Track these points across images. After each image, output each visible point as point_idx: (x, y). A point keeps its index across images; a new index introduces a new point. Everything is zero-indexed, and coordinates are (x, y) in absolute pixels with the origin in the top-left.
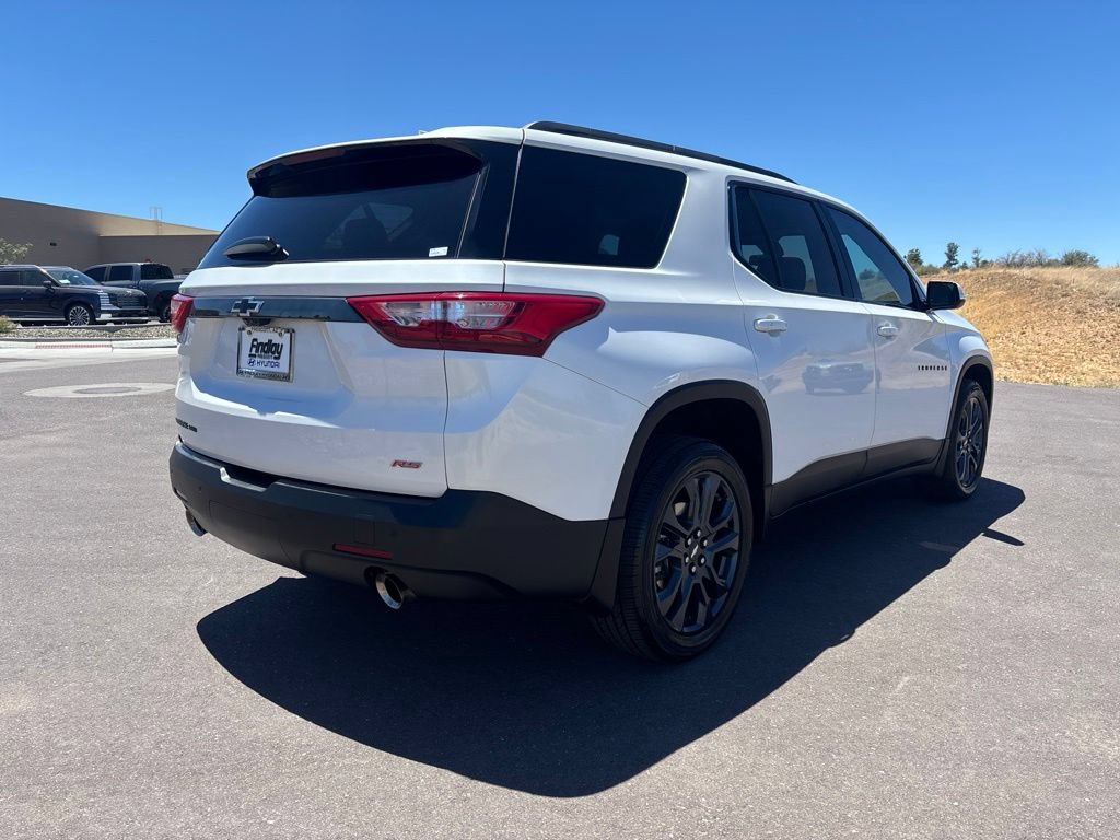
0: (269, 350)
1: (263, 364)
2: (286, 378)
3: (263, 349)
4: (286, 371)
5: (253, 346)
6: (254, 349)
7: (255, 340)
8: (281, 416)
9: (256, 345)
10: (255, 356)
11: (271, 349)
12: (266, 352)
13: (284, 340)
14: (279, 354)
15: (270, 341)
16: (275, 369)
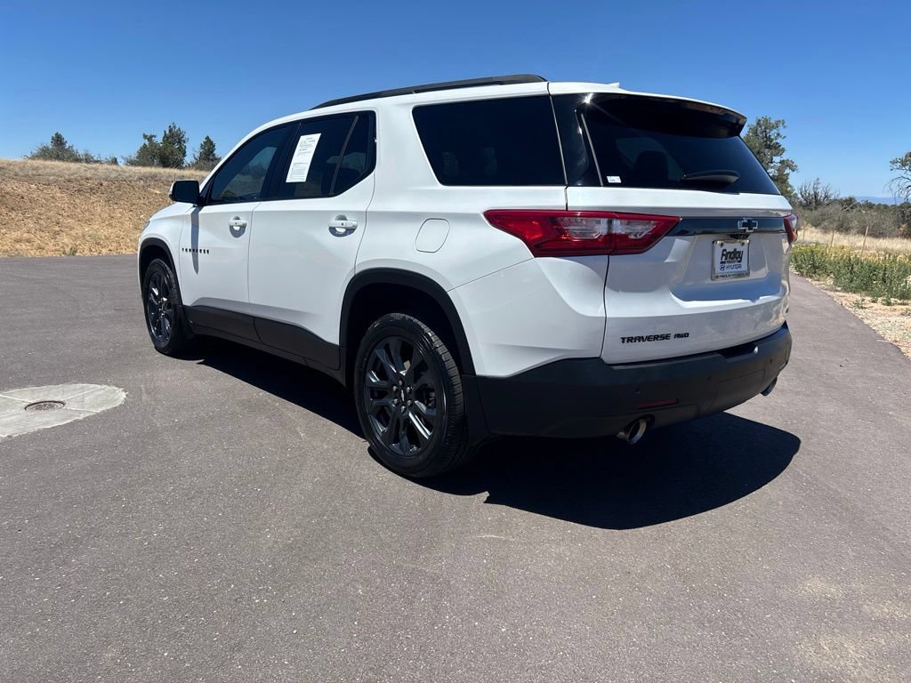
0: (735, 257)
1: (730, 269)
2: (748, 272)
3: (730, 257)
4: (747, 269)
5: (723, 255)
6: (724, 258)
7: (725, 250)
9: (726, 254)
10: (724, 262)
11: (735, 256)
12: (732, 258)
13: (744, 249)
14: (741, 258)
15: (735, 250)
16: (739, 270)
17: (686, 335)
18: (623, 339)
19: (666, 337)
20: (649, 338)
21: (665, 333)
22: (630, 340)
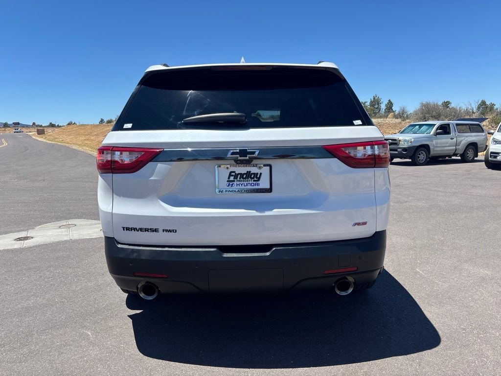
0: (248, 177)
2: (270, 190)
3: (241, 177)
4: (268, 187)
5: (230, 175)
6: (232, 178)
7: (233, 172)
8: (276, 212)
9: (235, 175)
10: (233, 181)
12: (245, 178)
14: (259, 178)
15: (248, 172)
16: (256, 187)
17: (175, 231)
18: (124, 228)
19: (156, 230)
20: (141, 230)
21: (154, 228)
22: (128, 229)
